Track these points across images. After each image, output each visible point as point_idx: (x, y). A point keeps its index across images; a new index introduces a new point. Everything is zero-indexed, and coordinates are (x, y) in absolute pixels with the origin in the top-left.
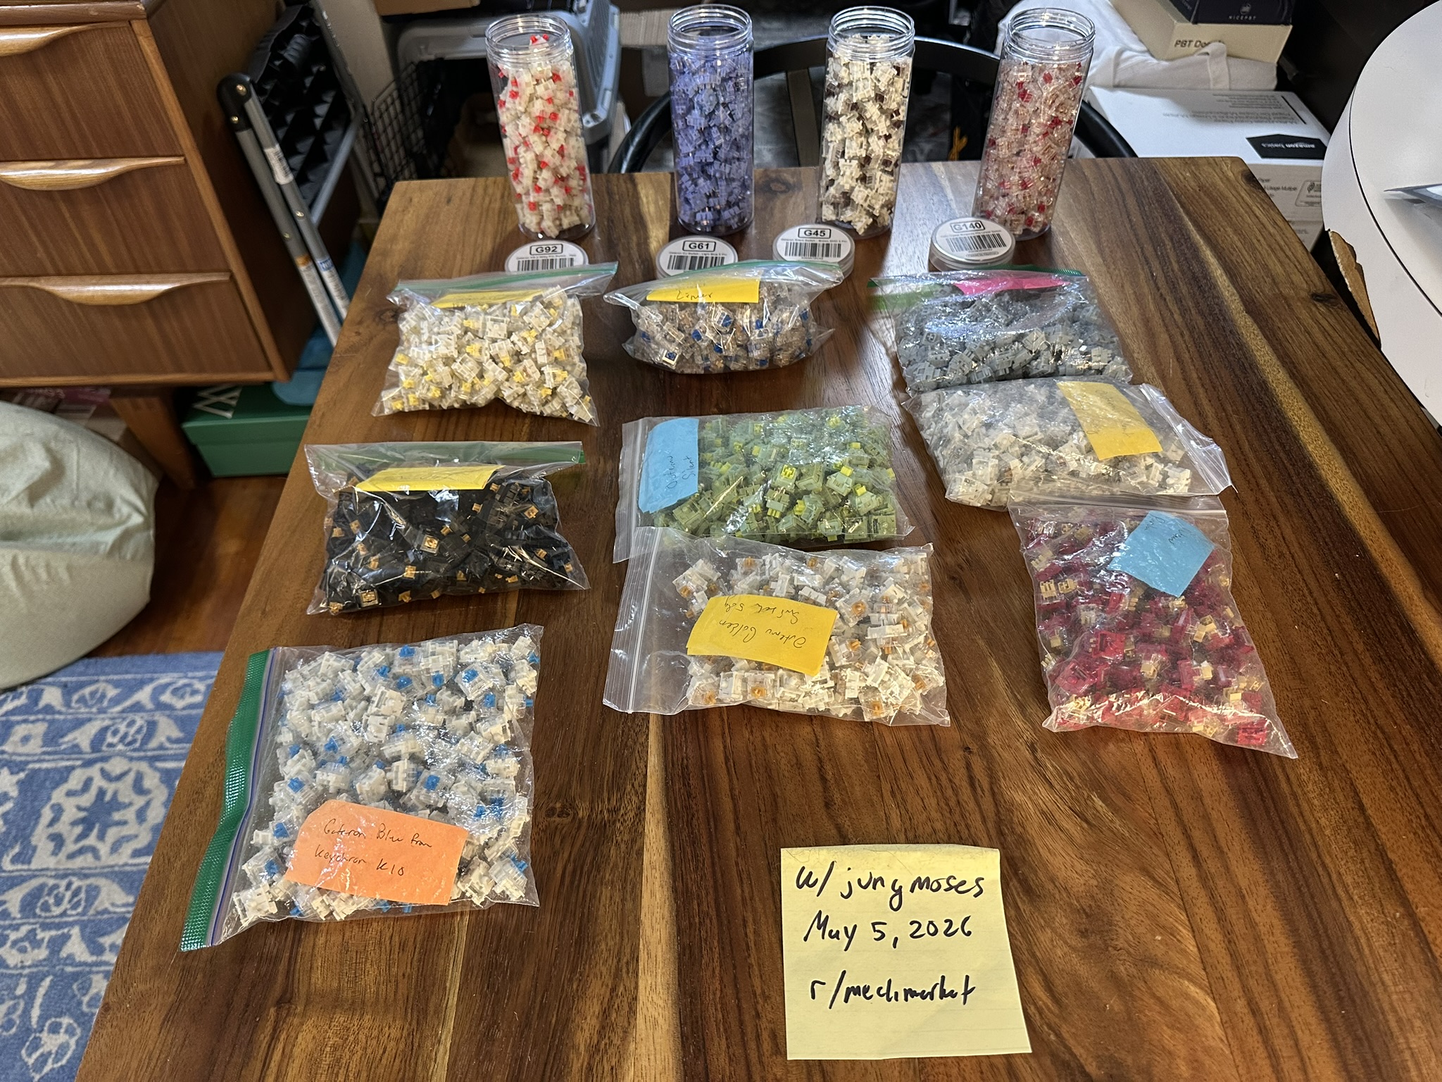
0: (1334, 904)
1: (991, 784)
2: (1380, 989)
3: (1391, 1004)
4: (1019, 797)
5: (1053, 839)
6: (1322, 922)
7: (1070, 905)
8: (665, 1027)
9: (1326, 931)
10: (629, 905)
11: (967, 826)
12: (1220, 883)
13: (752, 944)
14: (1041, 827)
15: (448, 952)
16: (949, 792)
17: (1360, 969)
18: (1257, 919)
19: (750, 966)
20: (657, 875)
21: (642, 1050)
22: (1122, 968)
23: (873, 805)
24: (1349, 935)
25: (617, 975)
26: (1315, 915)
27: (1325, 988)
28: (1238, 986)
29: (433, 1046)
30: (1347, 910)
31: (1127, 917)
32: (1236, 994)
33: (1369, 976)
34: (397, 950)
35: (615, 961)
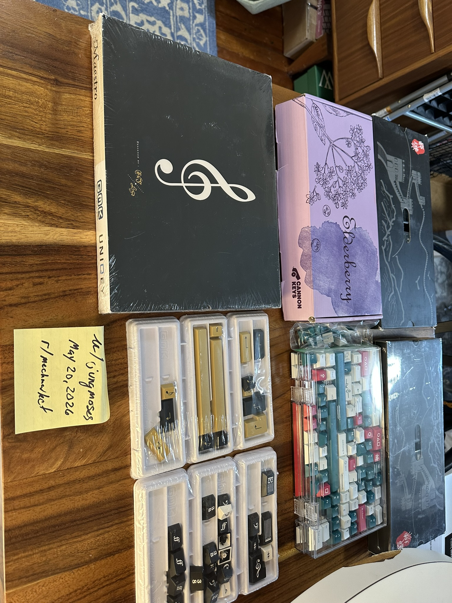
0: (95, 528)
2: (59, 544)
3: (52, 548)
6: (88, 522)
8: (45, 239)
9: (83, 523)
12: (105, 479)
13: (80, 277)
15: (76, 150)
17: (68, 536)
18: (89, 494)
19: (71, 275)
21: (35, 228)
22: (68, 433)
24: (82, 533)
25: (67, 220)
26: (91, 519)
27: (59, 520)
28: (61, 482)
29: (38, 143)
30: (93, 534)
31: (90, 437)
32: (57, 481)
33: (64, 540)
34: (78, 129)
35: (73, 219)
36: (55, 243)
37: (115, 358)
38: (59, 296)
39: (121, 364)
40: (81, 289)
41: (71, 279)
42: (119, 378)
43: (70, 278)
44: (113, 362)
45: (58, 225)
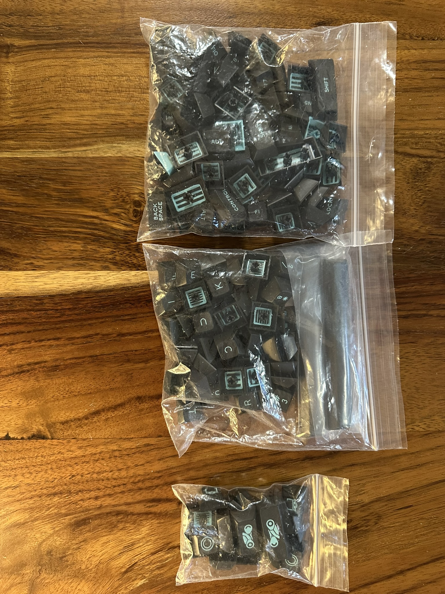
1: (155, 514)
4: (145, 530)
5: (113, 547)
7: (68, 549)
10: (70, 262)
11: (123, 492)
13: (43, 343)
14: (122, 541)
16: (148, 484)
19: (29, 342)
20: (91, 281)
22: (28, 571)
23: (138, 430)
31: (60, 582)
34: (43, 113)
35: (33, 255)
36: (8, 294)
37: (97, 470)
38: (13, 374)
39: (108, 479)
40: (45, 362)
41: (30, 347)
42: (104, 501)
43: (28, 345)
44: (95, 476)
45: (11, 266)
